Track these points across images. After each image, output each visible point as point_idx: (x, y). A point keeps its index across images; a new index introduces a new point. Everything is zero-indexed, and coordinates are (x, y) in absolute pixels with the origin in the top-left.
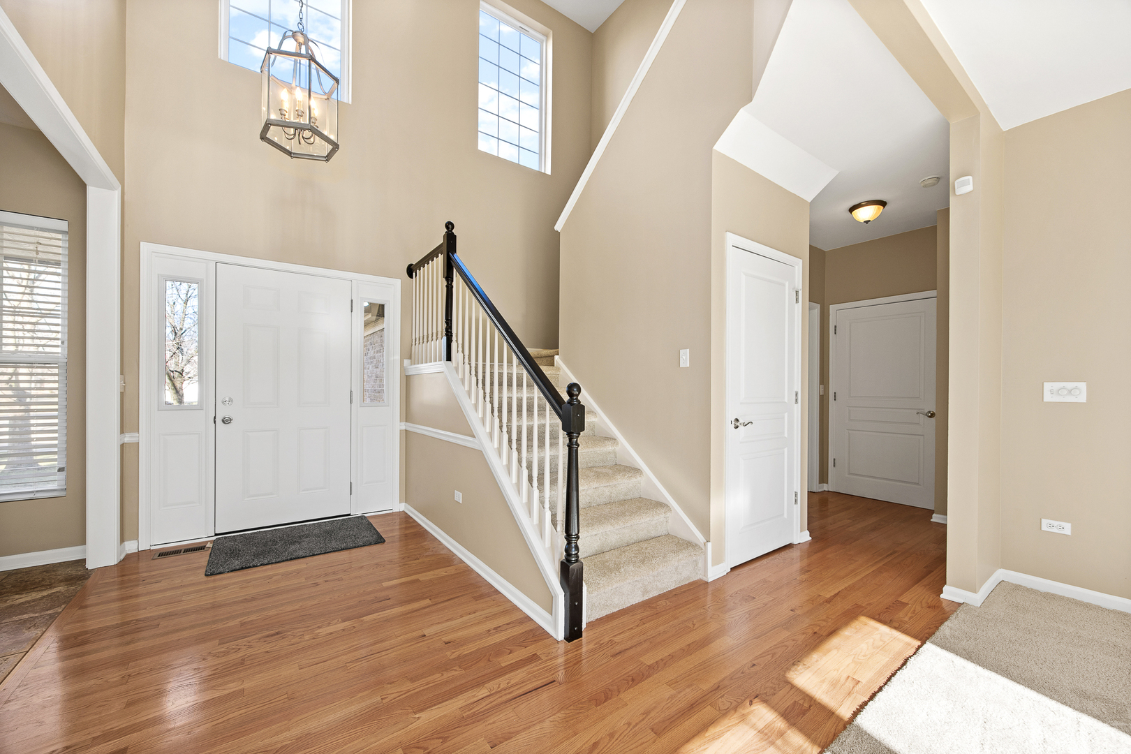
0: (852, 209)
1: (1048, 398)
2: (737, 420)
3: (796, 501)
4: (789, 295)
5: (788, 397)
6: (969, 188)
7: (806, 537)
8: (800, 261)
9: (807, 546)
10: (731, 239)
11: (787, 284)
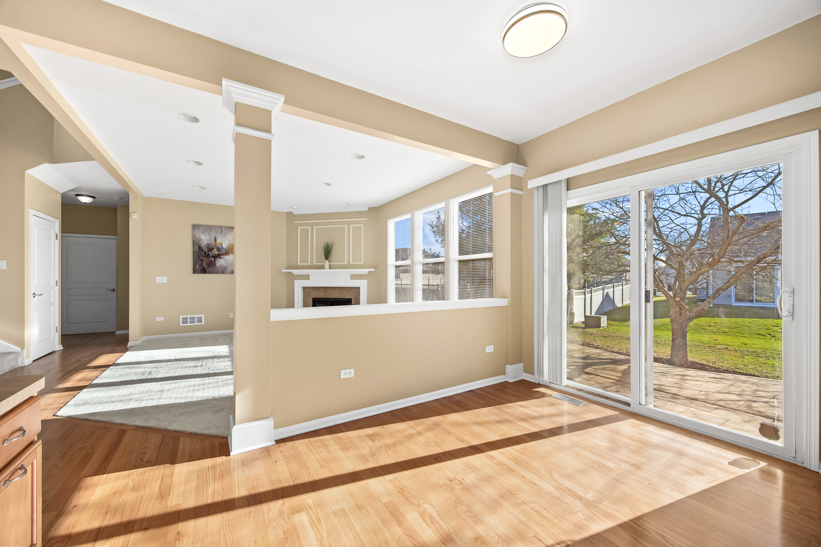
0: (77, 195)
1: (157, 281)
2: (34, 294)
3: (57, 331)
4: (53, 237)
5: (53, 283)
6: (136, 217)
7: (60, 347)
8: (58, 221)
9: (61, 352)
10: (33, 212)
11: (52, 231)
